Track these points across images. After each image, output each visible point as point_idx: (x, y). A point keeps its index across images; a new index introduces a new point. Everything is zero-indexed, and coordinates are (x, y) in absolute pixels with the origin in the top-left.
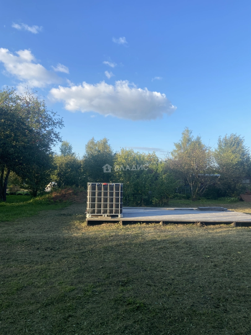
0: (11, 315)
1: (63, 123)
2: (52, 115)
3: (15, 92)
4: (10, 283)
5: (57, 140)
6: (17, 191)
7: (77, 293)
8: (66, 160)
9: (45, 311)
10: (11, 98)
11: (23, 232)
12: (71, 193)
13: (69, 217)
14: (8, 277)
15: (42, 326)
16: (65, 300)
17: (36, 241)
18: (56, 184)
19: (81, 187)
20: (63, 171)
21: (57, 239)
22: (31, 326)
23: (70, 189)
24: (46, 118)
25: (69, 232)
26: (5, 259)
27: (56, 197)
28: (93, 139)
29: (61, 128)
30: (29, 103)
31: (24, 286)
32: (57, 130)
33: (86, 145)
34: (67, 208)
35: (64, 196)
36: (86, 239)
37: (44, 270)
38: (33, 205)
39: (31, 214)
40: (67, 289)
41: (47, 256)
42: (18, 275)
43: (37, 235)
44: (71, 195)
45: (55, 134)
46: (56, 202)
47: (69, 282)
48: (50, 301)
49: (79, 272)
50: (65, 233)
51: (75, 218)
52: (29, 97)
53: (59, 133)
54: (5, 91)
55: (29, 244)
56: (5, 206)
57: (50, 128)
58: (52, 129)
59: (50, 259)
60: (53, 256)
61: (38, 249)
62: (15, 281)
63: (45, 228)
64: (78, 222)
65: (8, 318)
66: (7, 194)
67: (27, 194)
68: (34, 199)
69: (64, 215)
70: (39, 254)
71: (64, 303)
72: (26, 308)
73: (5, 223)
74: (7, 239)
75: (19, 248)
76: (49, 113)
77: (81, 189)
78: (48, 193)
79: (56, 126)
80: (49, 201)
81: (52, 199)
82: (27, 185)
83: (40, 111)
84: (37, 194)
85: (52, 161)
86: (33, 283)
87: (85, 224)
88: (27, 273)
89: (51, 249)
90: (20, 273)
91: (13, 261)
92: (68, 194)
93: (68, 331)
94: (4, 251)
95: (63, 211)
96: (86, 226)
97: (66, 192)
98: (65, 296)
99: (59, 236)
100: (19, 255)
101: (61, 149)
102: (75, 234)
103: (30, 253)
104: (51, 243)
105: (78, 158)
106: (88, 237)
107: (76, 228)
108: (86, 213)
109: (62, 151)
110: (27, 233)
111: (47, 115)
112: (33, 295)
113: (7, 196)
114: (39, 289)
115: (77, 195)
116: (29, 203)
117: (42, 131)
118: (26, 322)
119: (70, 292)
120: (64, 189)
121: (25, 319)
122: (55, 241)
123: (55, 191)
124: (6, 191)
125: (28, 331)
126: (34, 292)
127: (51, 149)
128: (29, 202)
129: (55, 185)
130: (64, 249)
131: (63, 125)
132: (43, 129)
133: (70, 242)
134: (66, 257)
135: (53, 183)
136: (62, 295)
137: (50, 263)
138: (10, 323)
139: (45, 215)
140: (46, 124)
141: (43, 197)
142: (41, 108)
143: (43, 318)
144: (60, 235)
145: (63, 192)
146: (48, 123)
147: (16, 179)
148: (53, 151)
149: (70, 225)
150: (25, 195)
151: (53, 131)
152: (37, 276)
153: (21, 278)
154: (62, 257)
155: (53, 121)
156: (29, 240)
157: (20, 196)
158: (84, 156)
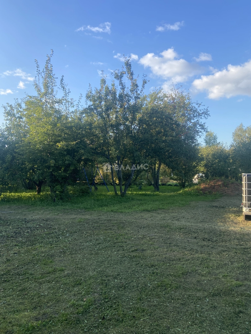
0: (181, 296)
1: (208, 113)
2: (197, 106)
3: (162, 91)
4: (175, 267)
5: (203, 131)
6: (167, 182)
7: (245, 290)
8: (212, 150)
9: (213, 301)
10: (159, 98)
11: (179, 220)
12: (221, 184)
13: (222, 210)
14: (173, 261)
15: (212, 315)
16: (233, 294)
17: (192, 230)
18: (204, 175)
19: (231, 179)
20: (210, 162)
21: (213, 231)
22: (201, 312)
23: (219, 180)
24: (191, 110)
25: (224, 225)
26: (167, 243)
27: (205, 188)
28: (242, 125)
29: (206, 118)
30: (175, 99)
31: (188, 272)
32: (202, 121)
33: (233, 133)
34: (218, 200)
35: (213, 187)
36: (247, 234)
37: (205, 260)
38: (183, 195)
39: (183, 204)
40: (233, 283)
41: (205, 246)
42: (181, 260)
43: (192, 224)
44: (220, 187)
45: (200, 125)
46: (205, 193)
47: (234, 276)
48: (217, 292)
49: (244, 268)
50: (221, 226)
51: (229, 211)
52: (175, 93)
53: (204, 123)
54: (154, 92)
55: (186, 232)
56: (159, 195)
57: (196, 120)
58: (198, 120)
59: (209, 249)
60: (212, 248)
61: (195, 238)
62: (179, 265)
63: (199, 218)
64: (234, 215)
65: (178, 299)
66: (159, 185)
67: (176, 185)
68: (183, 189)
69: (216, 207)
70: (197, 243)
71: (232, 297)
72: (193, 293)
73: (162, 210)
74: (166, 225)
75: (177, 235)
76: (194, 105)
77: (231, 181)
78: (196, 184)
79: (201, 117)
80: (198, 192)
81: (201, 190)
82: (176, 177)
83: (186, 105)
84: (186, 185)
85: (199, 153)
86: (196, 271)
87: (242, 218)
88: (189, 260)
89: (209, 240)
90: (183, 258)
91: (174, 246)
92: (217, 185)
93: (240, 327)
94: (165, 236)
95: (214, 203)
96: (244, 221)
97: (215, 184)
98: (232, 290)
99: (214, 228)
100: (179, 241)
101: (205, 140)
102: (232, 228)
103: (189, 241)
104: (208, 234)
105: (226, 148)
106: (249, 233)
107: (232, 221)
108: (242, 207)
109: (206, 142)
110: (182, 221)
111: (192, 108)
112: (198, 282)
113: (160, 187)
114: (203, 278)
115: (228, 187)
116: (180, 194)
117: (187, 124)
118: (195, 306)
119: (237, 287)
120: (213, 180)
121: (194, 304)
122: (211, 232)
123: (203, 182)
124: (158, 182)
125: (199, 316)
126: (199, 279)
127: (197, 141)
128: (179, 192)
129: (203, 177)
130: (222, 242)
131: (208, 114)
132: (188, 122)
133: (228, 235)
134: (226, 251)
135: (201, 174)
136: (228, 289)
137: (210, 254)
138: (181, 304)
139: (196, 206)
140: (191, 116)
141: (192, 188)
142: (186, 101)
143: (212, 307)
144: (216, 227)
145: (212, 183)
146: (193, 115)
147: (165, 171)
148: (199, 142)
149: (224, 218)
150: (174, 186)
151: (198, 123)
152: (200, 264)
153: (185, 263)
154: (222, 250)
155: (198, 112)
156: (185, 229)
157: (169, 186)
158: (232, 145)
